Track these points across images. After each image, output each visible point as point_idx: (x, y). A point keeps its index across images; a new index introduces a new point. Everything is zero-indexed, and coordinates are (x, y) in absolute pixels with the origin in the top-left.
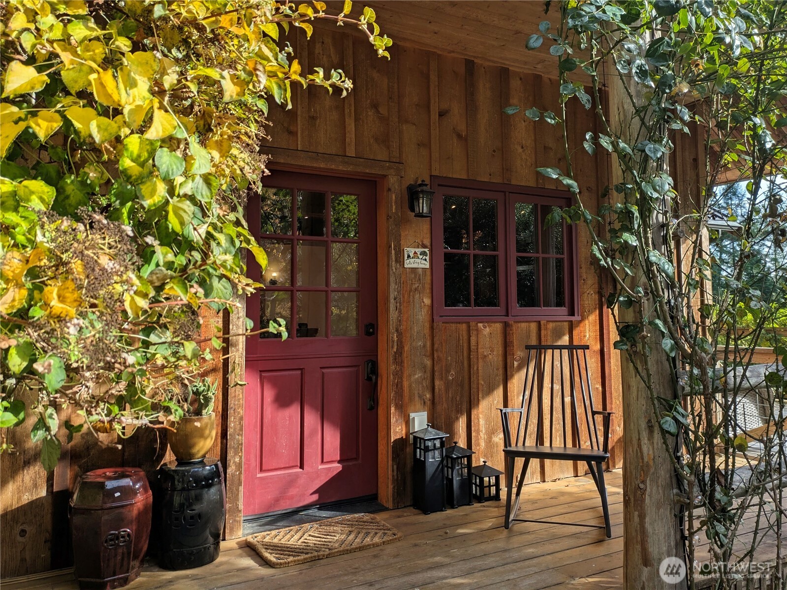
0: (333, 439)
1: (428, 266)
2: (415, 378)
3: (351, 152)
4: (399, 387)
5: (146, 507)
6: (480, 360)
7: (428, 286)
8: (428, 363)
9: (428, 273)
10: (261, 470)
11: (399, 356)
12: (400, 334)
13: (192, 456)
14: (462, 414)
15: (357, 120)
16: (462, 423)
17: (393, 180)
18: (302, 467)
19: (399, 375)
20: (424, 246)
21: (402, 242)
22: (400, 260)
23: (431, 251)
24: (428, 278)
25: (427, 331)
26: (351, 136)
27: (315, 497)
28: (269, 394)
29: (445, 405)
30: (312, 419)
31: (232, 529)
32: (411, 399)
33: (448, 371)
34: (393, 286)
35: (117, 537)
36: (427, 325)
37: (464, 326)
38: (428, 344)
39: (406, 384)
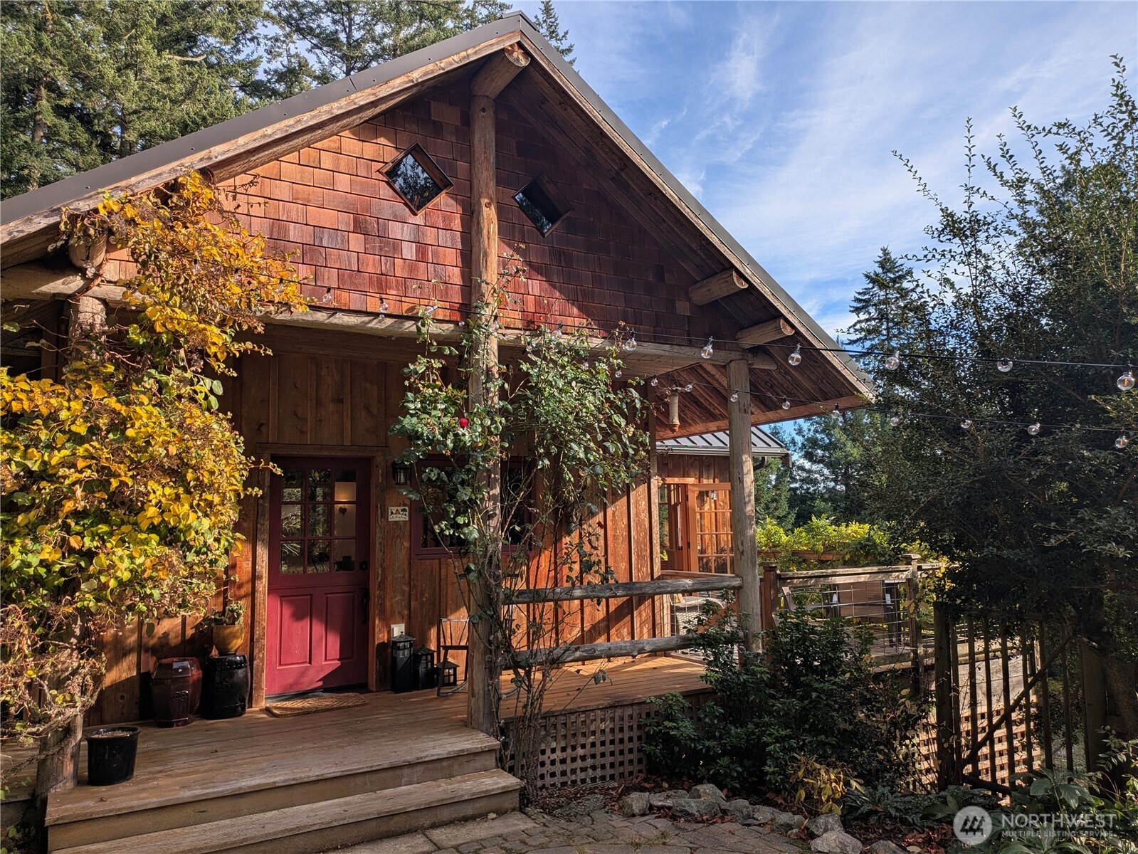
0: (334, 643)
1: (407, 519)
2: (395, 600)
3: (347, 442)
4: (382, 606)
5: (198, 680)
6: (450, 587)
7: (407, 534)
8: (407, 589)
9: (408, 524)
10: (280, 665)
11: (382, 585)
12: (383, 569)
13: (229, 650)
14: (433, 625)
15: (352, 419)
16: (433, 632)
17: (380, 460)
18: (310, 663)
19: (382, 598)
20: (405, 505)
21: (387, 503)
22: (384, 514)
23: (410, 509)
24: (408, 527)
25: (406, 566)
26: (348, 431)
27: (320, 683)
28: (287, 612)
29: (420, 619)
30: (319, 629)
31: (257, 701)
32: (392, 614)
33: (422, 595)
34: (378, 535)
35: (180, 695)
36: (406, 562)
37: (437, 561)
38: (407, 575)
39: (388, 604)
